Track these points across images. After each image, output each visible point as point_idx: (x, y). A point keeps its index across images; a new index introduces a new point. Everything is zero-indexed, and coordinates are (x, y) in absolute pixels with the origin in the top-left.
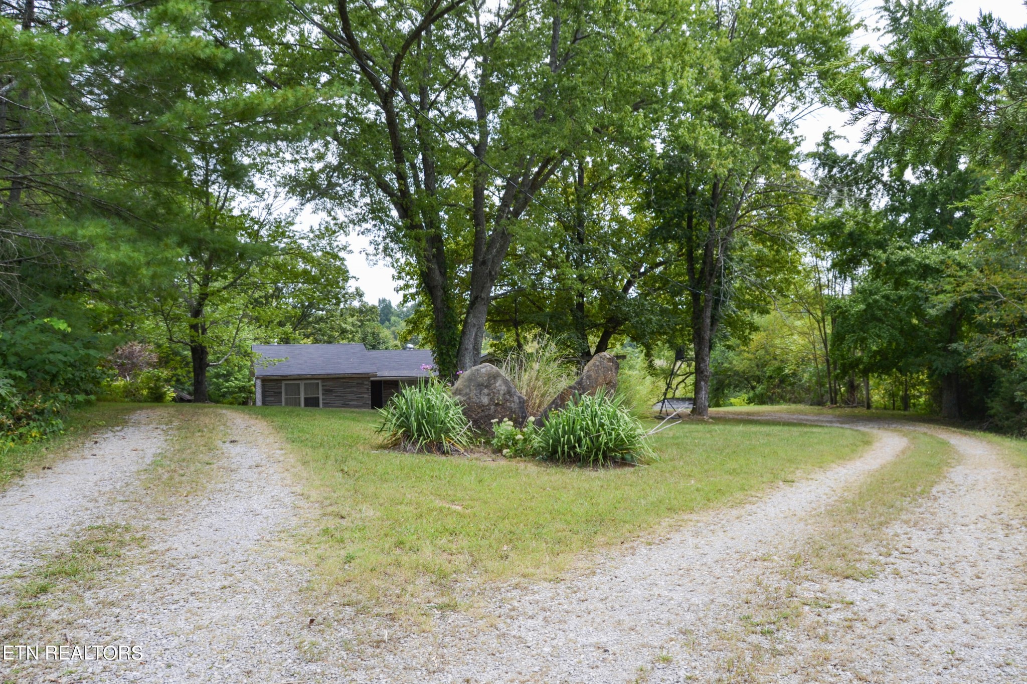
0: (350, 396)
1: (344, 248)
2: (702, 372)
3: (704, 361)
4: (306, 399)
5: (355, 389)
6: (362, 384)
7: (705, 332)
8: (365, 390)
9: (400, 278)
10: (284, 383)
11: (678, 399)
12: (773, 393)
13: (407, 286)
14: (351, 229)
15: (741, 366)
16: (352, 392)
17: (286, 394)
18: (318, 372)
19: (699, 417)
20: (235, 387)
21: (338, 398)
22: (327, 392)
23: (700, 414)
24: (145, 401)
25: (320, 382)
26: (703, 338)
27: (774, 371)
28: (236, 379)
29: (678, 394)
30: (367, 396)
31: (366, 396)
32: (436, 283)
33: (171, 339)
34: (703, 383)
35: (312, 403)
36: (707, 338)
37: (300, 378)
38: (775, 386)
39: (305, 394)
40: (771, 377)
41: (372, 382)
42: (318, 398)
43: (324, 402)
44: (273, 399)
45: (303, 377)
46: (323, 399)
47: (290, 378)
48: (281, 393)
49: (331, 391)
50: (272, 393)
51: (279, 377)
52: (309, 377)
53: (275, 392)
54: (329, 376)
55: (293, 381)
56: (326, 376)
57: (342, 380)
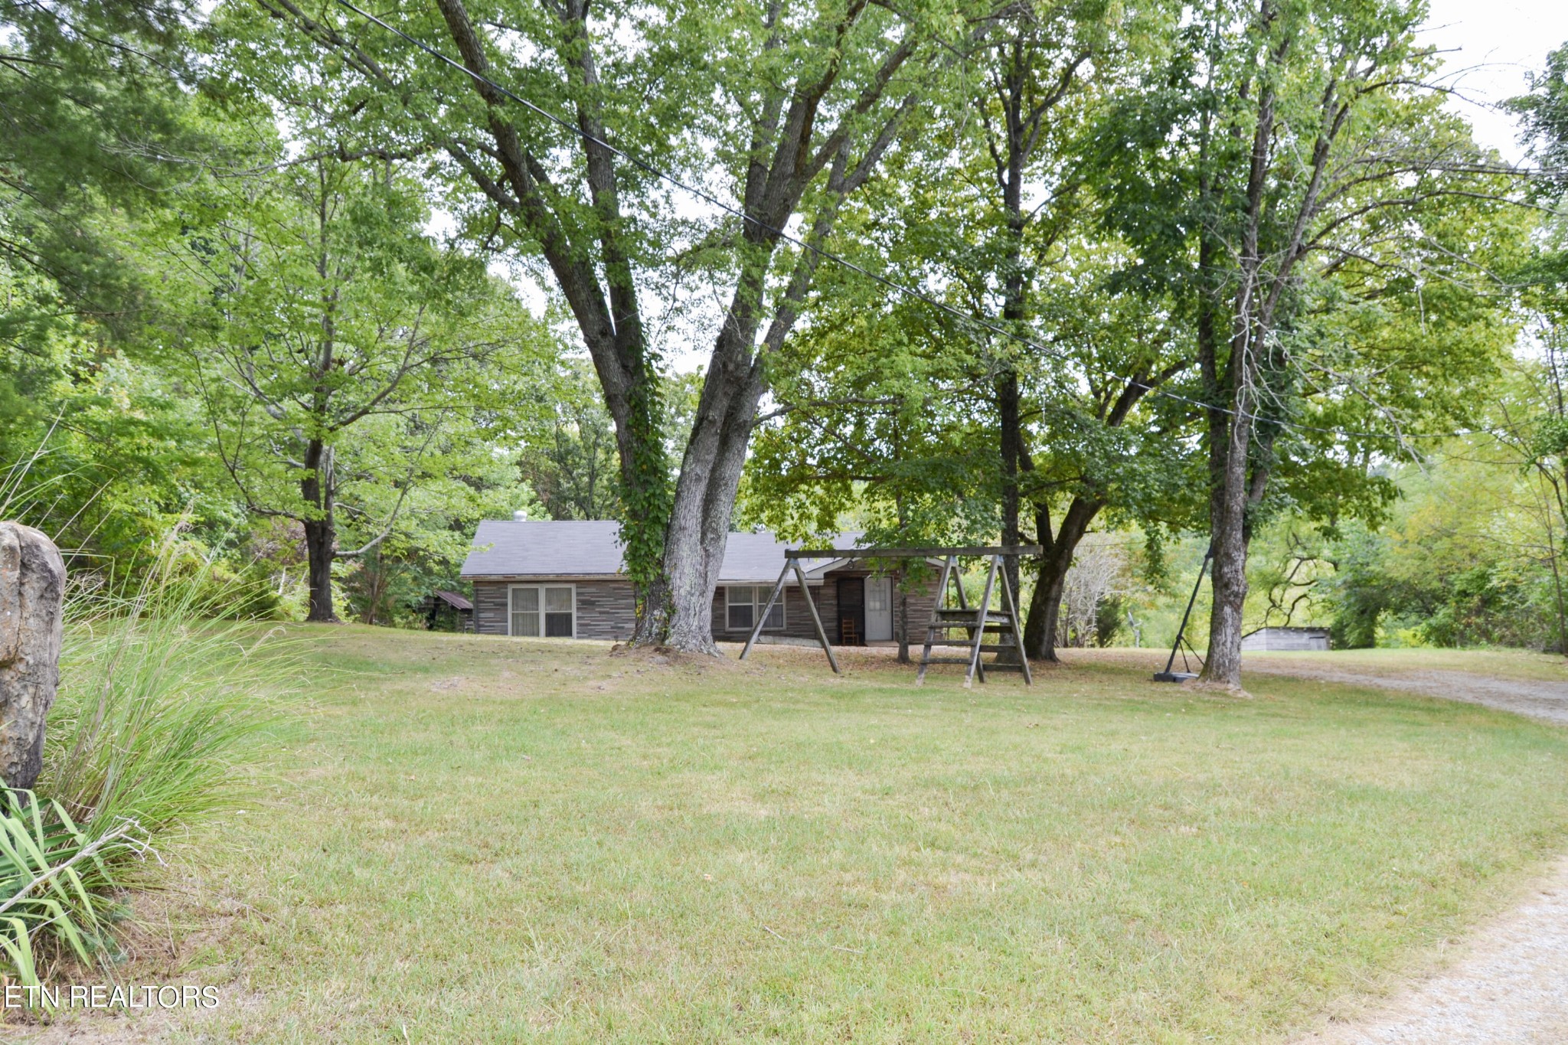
0: (626, 614)
2: (1227, 586)
3: (1231, 561)
4: (549, 617)
7: (1233, 496)
10: (511, 587)
11: (1298, 630)
12: (1468, 625)
15: (1403, 570)
16: (628, 607)
17: (514, 607)
18: (568, 570)
19: (1218, 686)
21: (604, 617)
22: (585, 604)
23: (1219, 678)
25: (573, 586)
26: (1229, 510)
27: (1470, 581)
29: (1299, 618)
34: (1228, 610)
35: (559, 625)
36: (1237, 509)
37: (538, 580)
38: (1470, 610)
39: (548, 608)
40: (1464, 593)
42: (569, 616)
43: (580, 625)
44: (491, 615)
45: (541, 578)
46: (578, 618)
47: (518, 578)
48: (506, 605)
49: (592, 603)
50: (491, 606)
51: (501, 578)
52: (551, 577)
53: (496, 604)
54: (587, 578)
55: (527, 586)
56: (581, 577)
57: (612, 585)
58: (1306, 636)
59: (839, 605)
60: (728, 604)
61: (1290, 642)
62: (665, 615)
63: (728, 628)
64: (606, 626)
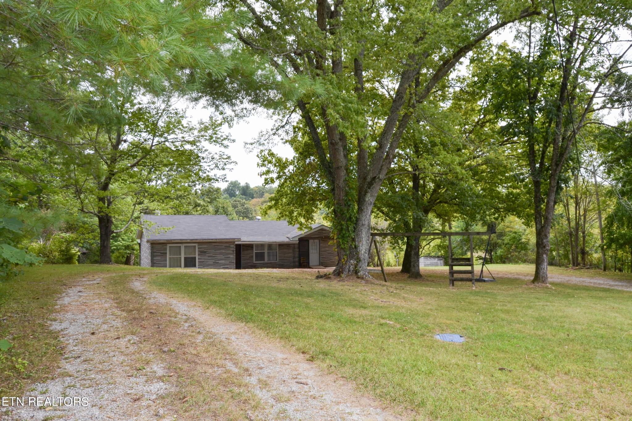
0: (219, 257)
1: (226, 138)
4: (185, 258)
5: (223, 251)
6: (229, 247)
8: (231, 252)
9: (263, 165)
10: (168, 245)
11: (434, 257)
13: (268, 172)
14: (235, 122)
16: (221, 254)
17: (170, 254)
18: (196, 238)
20: (122, 246)
21: (210, 258)
22: (202, 253)
24: (58, 263)
25: (196, 245)
28: (123, 239)
30: (233, 257)
31: (231, 256)
32: (340, 164)
33: (82, 210)
35: (190, 262)
37: (181, 242)
39: (185, 254)
41: (237, 245)
42: (195, 258)
43: (199, 262)
44: (160, 258)
45: (184, 241)
46: (199, 259)
47: (173, 241)
48: (166, 253)
49: (205, 252)
50: (159, 254)
51: (166, 242)
52: (188, 241)
53: (161, 253)
54: (204, 241)
55: (176, 244)
56: (202, 241)
57: (214, 244)
58: (437, 259)
59: (299, 251)
60: (255, 251)
61: (431, 261)
62: (355, 262)
63: (255, 262)
64: (211, 262)
